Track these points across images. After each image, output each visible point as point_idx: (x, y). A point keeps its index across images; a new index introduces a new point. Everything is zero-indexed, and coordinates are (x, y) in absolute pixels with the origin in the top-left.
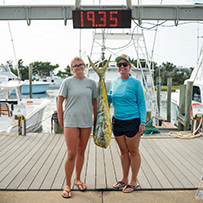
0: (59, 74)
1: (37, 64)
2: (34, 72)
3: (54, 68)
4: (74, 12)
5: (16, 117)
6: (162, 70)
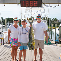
1: (8, 18)
4: (21, 1)
6: (53, 21)
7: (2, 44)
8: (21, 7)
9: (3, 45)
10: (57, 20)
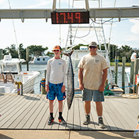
0: (48, 54)
1: (33, 47)
2: (30, 53)
3: (44, 50)
4: (52, 13)
5: (16, 83)
6: (121, 52)
7: (19, 94)
8: (52, 23)
9: (22, 95)
10: (129, 50)
